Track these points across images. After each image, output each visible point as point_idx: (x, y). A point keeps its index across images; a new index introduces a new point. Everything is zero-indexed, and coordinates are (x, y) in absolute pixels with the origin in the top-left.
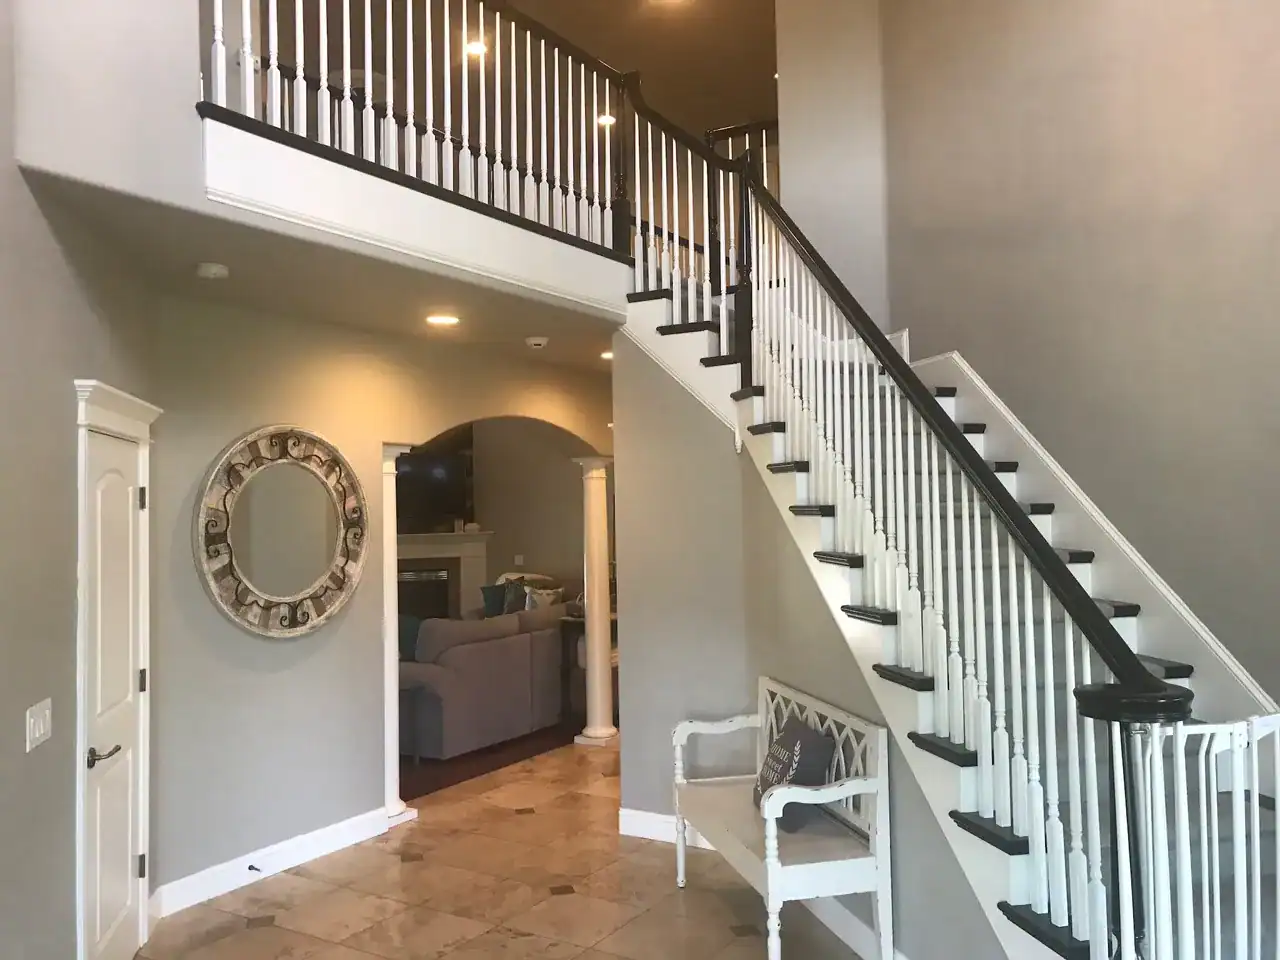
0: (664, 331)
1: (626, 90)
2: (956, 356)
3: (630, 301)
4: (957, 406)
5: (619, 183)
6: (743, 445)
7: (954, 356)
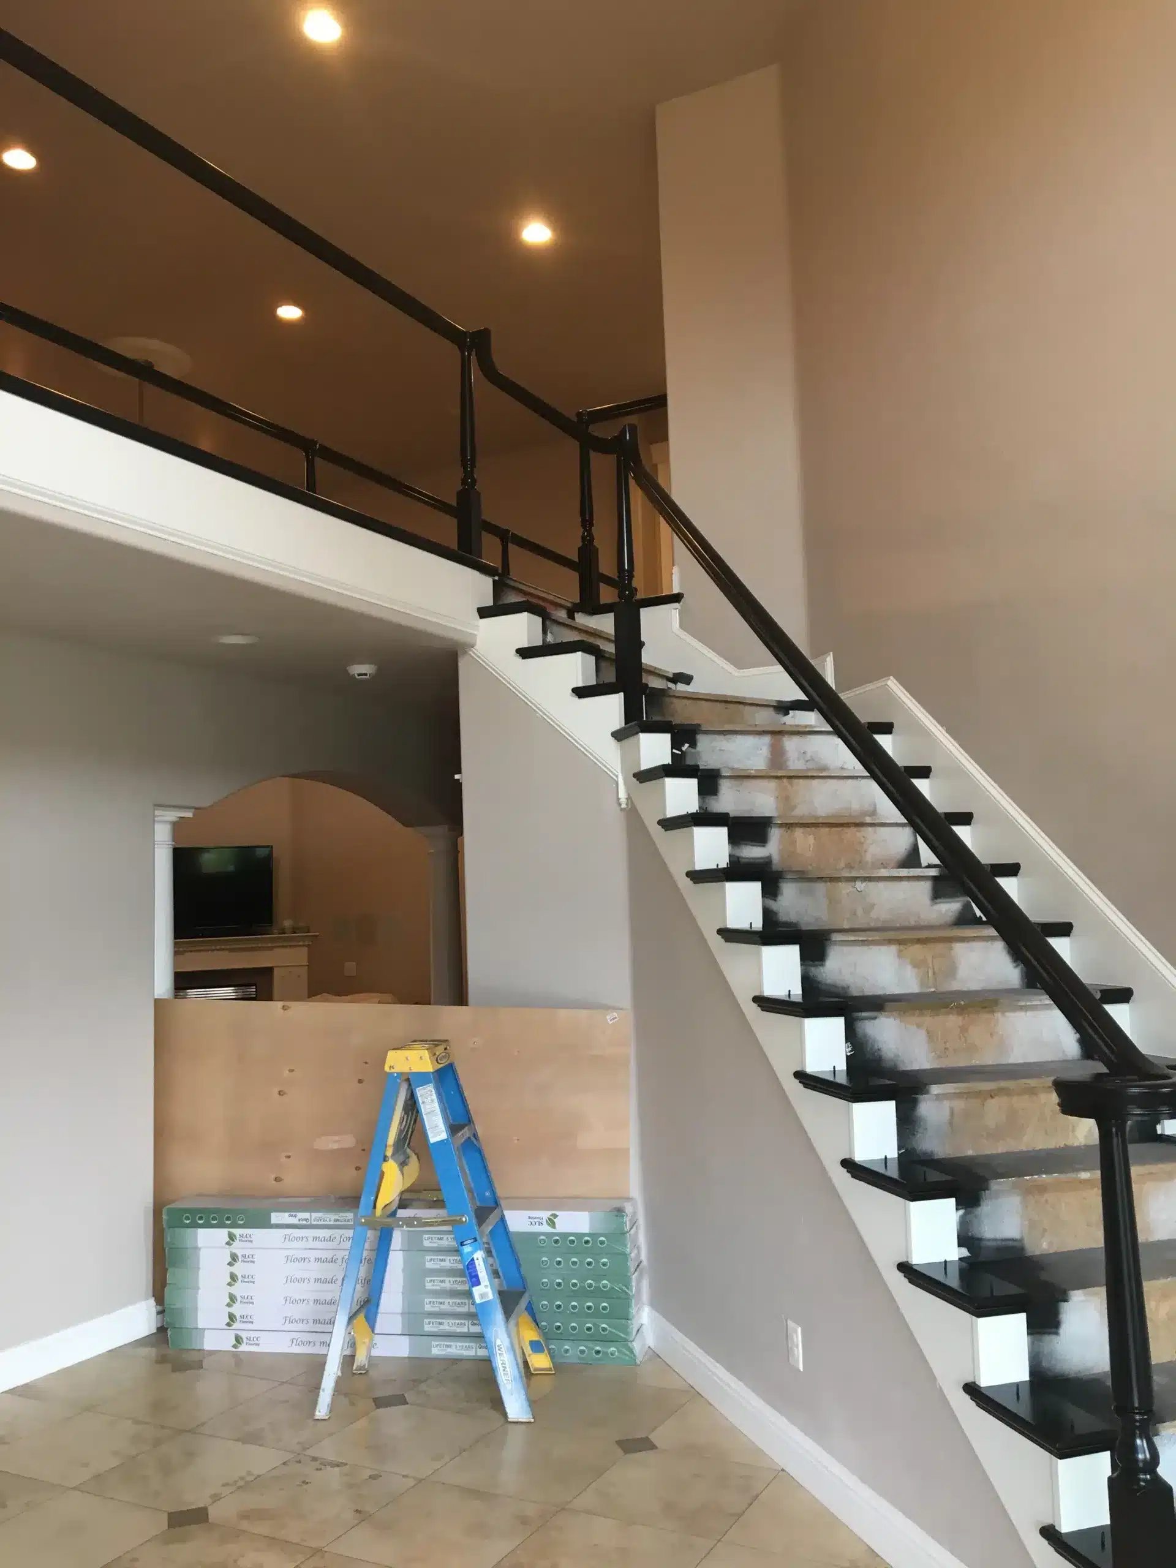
0: (525, 653)
1: (474, 353)
2: (892, 684)
3: (481, 617)
4: (894, 742)
5: (465, 468)
6: (629, 798)
7: (889, 683)
